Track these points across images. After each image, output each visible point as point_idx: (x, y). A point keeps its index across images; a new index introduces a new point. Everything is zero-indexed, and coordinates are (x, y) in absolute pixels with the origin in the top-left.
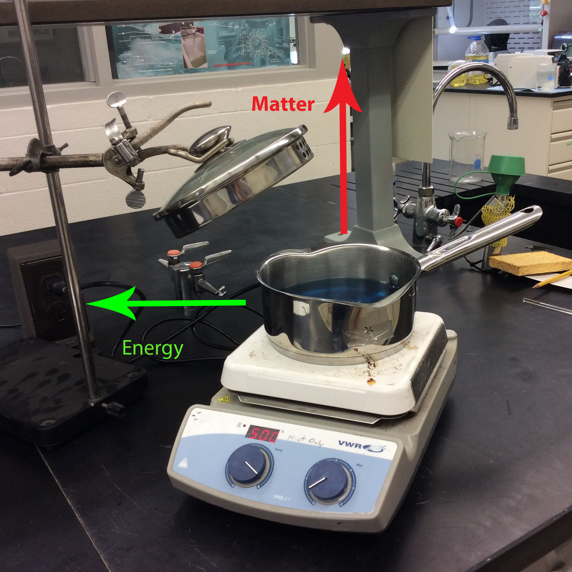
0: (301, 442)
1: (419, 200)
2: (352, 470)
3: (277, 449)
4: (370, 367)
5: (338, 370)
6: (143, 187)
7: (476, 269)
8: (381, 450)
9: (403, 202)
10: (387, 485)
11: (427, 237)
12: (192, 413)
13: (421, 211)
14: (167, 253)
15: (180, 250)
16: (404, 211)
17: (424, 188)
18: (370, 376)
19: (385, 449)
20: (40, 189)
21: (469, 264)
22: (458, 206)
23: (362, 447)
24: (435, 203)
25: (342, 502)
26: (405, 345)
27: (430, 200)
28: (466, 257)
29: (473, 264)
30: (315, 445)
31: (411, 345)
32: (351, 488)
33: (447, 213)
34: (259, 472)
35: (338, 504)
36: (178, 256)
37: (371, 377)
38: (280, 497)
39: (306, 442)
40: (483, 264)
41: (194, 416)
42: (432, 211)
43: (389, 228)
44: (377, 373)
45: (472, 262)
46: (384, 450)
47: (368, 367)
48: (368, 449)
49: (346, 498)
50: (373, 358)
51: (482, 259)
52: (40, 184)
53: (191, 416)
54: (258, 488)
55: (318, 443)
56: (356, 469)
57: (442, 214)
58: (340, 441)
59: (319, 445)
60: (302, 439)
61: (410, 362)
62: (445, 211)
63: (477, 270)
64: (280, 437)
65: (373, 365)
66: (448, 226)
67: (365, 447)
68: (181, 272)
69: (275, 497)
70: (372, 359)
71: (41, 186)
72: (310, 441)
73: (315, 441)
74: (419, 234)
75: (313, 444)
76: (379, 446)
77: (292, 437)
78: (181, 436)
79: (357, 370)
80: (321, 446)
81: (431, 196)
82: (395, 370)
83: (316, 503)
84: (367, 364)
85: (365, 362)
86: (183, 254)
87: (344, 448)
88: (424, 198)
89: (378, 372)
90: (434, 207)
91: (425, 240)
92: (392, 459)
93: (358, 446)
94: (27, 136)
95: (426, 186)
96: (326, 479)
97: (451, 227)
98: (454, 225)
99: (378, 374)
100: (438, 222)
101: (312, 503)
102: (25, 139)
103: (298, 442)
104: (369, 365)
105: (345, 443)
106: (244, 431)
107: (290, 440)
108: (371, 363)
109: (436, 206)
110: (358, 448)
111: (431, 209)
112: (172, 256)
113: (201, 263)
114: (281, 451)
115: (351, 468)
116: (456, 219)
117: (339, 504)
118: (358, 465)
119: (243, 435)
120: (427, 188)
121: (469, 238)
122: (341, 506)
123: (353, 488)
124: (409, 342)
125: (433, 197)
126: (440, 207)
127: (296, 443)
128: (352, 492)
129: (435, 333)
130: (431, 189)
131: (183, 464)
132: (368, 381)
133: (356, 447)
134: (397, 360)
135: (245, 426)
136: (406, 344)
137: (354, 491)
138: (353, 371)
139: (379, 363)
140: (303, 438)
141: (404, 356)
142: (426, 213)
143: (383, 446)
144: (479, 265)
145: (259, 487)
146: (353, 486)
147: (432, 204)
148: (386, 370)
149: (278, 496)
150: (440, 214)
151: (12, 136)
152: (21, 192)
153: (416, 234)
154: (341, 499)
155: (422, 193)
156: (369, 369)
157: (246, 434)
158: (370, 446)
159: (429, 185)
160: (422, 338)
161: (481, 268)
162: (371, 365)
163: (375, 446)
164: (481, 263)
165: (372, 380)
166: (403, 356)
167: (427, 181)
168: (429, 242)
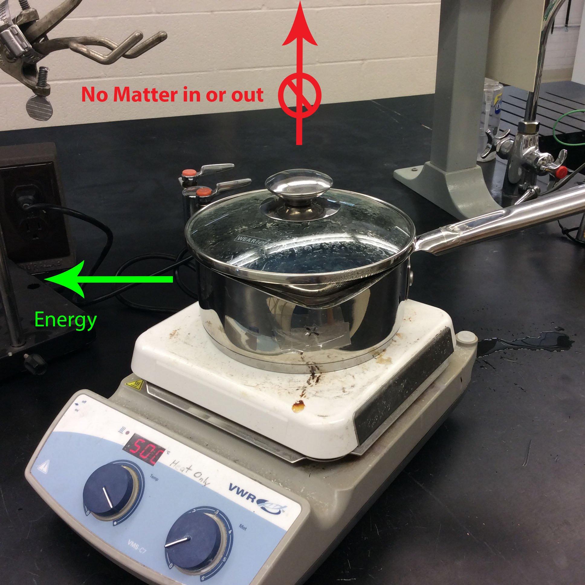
0: (184, 473)
1: (517, 138)
2: (232, 532)
3: (152, 477)
4: (311, 381)
5: (266, 378)
6: (47, 92)
7: (568, 238)
8: (277, 511)
9: (500, 138)
10: (268, 567)
11: (521, 185)
12: (76, 402)
13: (519, 153)
14: (182, 173)
15: (198, 170)
16: (498, 150)
17: (526, 123)
18: (302, 396)
19: (284, 511)
20: (140, 77)
21: (561, 229)
22: (564, 151)
23: (255, 500)
24: (537, 143)
25: (205, 575)
26: (375, 354)
27: (531, 140)
28: (560, 220)
29: (566, 231)
30: (199, 482)
31: (385, 356)
32: (223, 558)
33: (550, 158)
34: (115, 505)
35: (198, 577)
36: (194, 178)
37: (302, 399)
38: (134, 545)
39: (190, 475)
40: (578, 233)
41: (77, 404)
42: (531, 154)
43: (469, 170)
44: (314, 393)
45: (565, 228)
46: (281, 512)
47: (308, 382)
48: (262, 505)
49: (212, 570)
50: (320, 368)
51: (579, 226)
52: (140, 71)
53: (74, 404)
54: (114, 525)
55: (204, 481)
56: (237, 531)
57: (543, 159)
58: (231, 485)
59: (204, 484)
60: (186, 470)
61: (370, 383)
62: (548, 155)
63: (570, 239)
64: (164, 459)
65: (315, 379)
66: (547, 177)
67: (260, 502)
68: (190, 198)
69: (129, 544)
70: (318, 369)
71: (141, 74)
72: (196, 475)
73: (202, 477)
74: (512, 180)
75: (197, 480)
76: (277, 505)
77: (176, 464)
78: (53, 429)
79: (291, 383)
80: (206, 486)
81: (534, 134)
82: (341, 393)
83: (174, 567)
84: (309, 376)
85: (309, 371)
86: (199, 176)
87: (233, 496)
88: (523, 136)
89: (317, 392)
90: (536, 149)
91: (518, 189)
92: (287, 529)
93: (251, 497)
94: (130, 16)
95: (529, 120)
96: (189, 540)
97: (551, 179)
98: (555, 176)
99: (315, 395)
100: (535, 169)
101: (168, 565)
102: (128, 20)
103: (180, 472)
104: (311, 379)
105: (236, 489)
106: (124, 440)
107: (173, 467)
108: (315, 375)
109: (538, 147)
110: (250, 500)
111: (530, 151)
112: (187, 177)
113: (211, 190)
114: (157, 480)
115: (231, 529)
116: (558, 168)
117: (201, 577)
118: (241, 526)
119: (121, 446)
120: (530, 123)
121: (508, 213)
122: (201, 581)
123: (225, 558)
124: (384, 350)
125: (537, 135)
126: (542, 151)
127: (178, 473)
128: (222, 563)
129: (429, 341)
130: (535, 124)
131: (43, 468)
132: (296, 405)
133: (248, 499)
134: (353, 377)
135: (128, 433)
136: (377, 353)
137: (224, 563)
138: (285, 384)
139: (326, 377)
140: (189, 469)
141: (365, 371)
142: (523, 155)
143: (283, 506)
144: (573, 234)
145: (115, 523)
146: (225, 556)
147: (534, 144)
148: (329, 390)
149: (133, 542)
150: (540, 159)
151: (115, 15)
152: (121, 78)
153: (508, 180)
154: (205, 571)
155: (522, 129)
156: (307, 385)
157: (124, 445)
158: (266, 502)
159: (534, 120)
160: (407, 346)
161: (575, 238)
162: (313, 378)
163: (272, 504)
164: (577, 231)
165: (301, 403)
166: (363, 372)
167: (531, 114)
168: (522, 192)
